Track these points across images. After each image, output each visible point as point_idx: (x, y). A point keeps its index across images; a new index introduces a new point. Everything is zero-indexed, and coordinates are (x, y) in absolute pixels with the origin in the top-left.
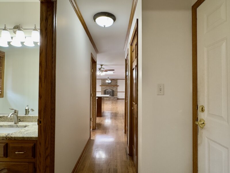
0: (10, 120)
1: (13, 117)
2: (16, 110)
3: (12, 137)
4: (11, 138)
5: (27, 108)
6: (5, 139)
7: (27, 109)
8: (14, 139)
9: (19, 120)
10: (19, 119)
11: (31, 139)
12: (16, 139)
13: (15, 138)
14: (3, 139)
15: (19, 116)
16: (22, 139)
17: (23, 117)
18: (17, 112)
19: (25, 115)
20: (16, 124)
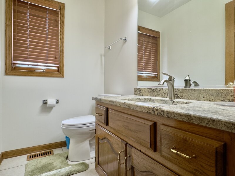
0: (165, 95)
1: (167, 91)
2: (171, 76)
3: (163, 111)
4: (162, 113)
5: (187, 78)
6: (152, 113)
7: (187, 80)
8: (168, 116)
9: (176, 95)
10: (175, 93)
11: (211, 126)
12: (172, 117)
13: (170, 115)
14: (149, 111)
15: (176, 89)
16: (185, 119)
17: (182, 91)
18: (172, 79)
19: (185, 88)
20: (172, 99)
